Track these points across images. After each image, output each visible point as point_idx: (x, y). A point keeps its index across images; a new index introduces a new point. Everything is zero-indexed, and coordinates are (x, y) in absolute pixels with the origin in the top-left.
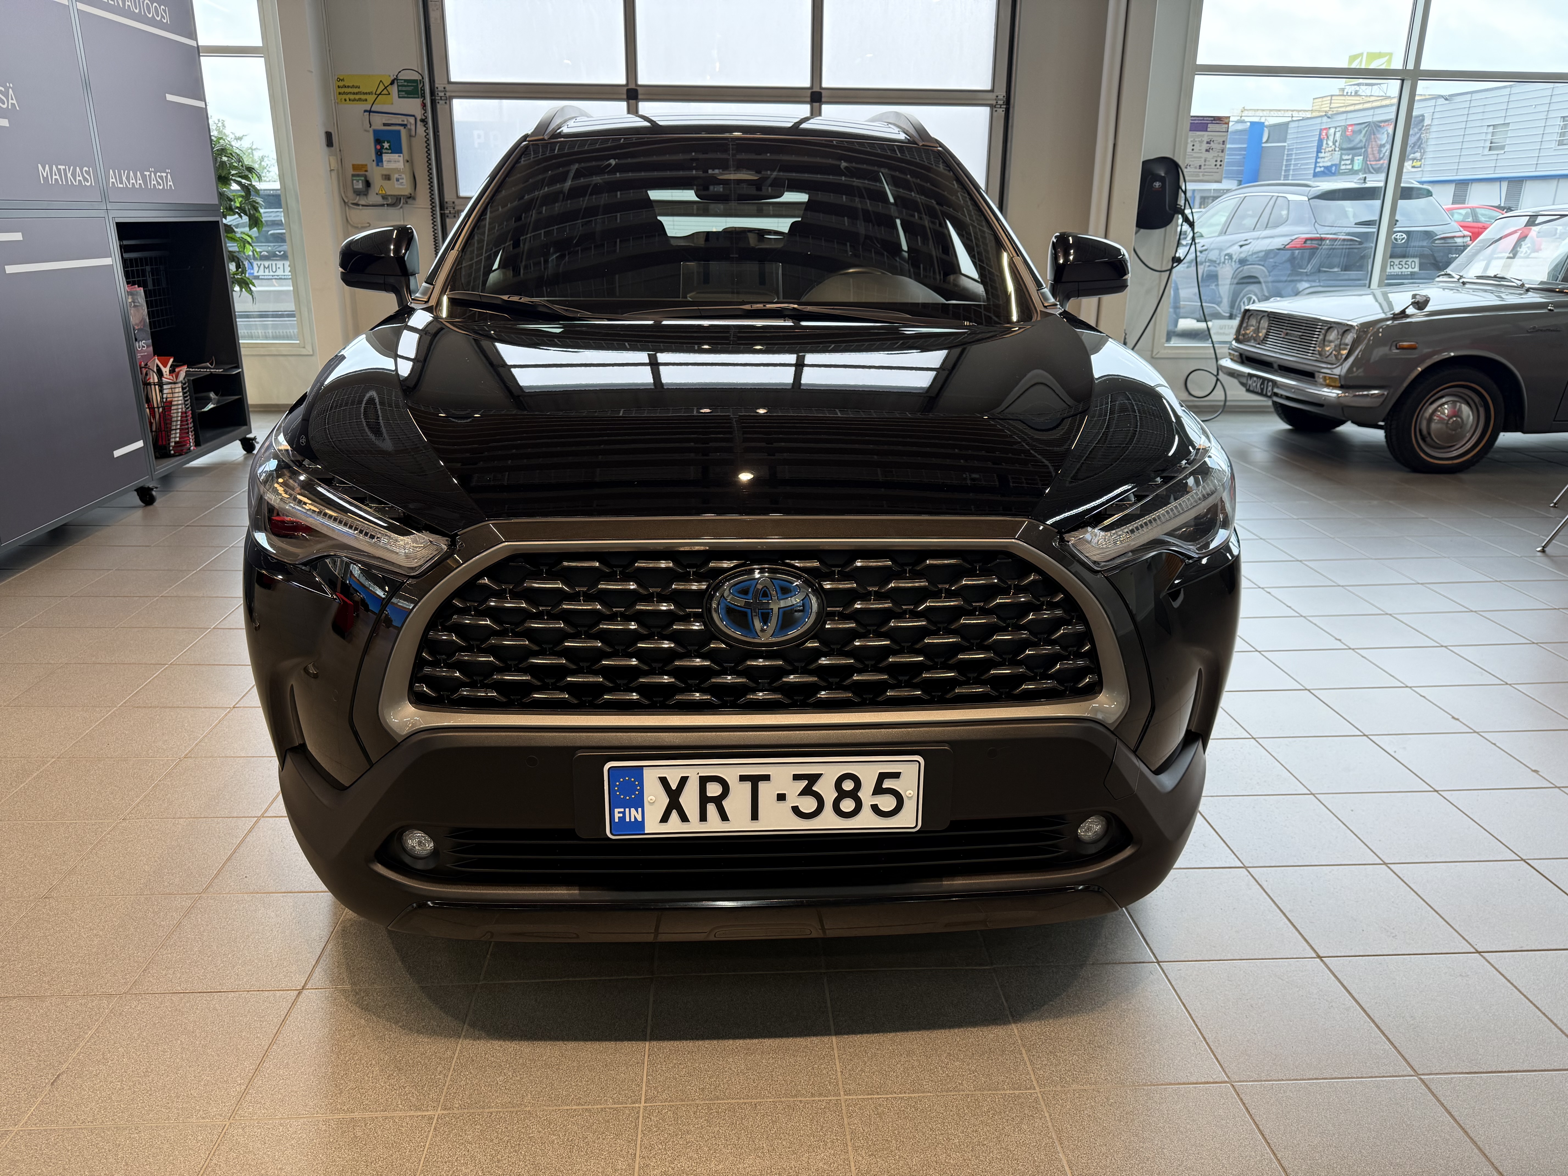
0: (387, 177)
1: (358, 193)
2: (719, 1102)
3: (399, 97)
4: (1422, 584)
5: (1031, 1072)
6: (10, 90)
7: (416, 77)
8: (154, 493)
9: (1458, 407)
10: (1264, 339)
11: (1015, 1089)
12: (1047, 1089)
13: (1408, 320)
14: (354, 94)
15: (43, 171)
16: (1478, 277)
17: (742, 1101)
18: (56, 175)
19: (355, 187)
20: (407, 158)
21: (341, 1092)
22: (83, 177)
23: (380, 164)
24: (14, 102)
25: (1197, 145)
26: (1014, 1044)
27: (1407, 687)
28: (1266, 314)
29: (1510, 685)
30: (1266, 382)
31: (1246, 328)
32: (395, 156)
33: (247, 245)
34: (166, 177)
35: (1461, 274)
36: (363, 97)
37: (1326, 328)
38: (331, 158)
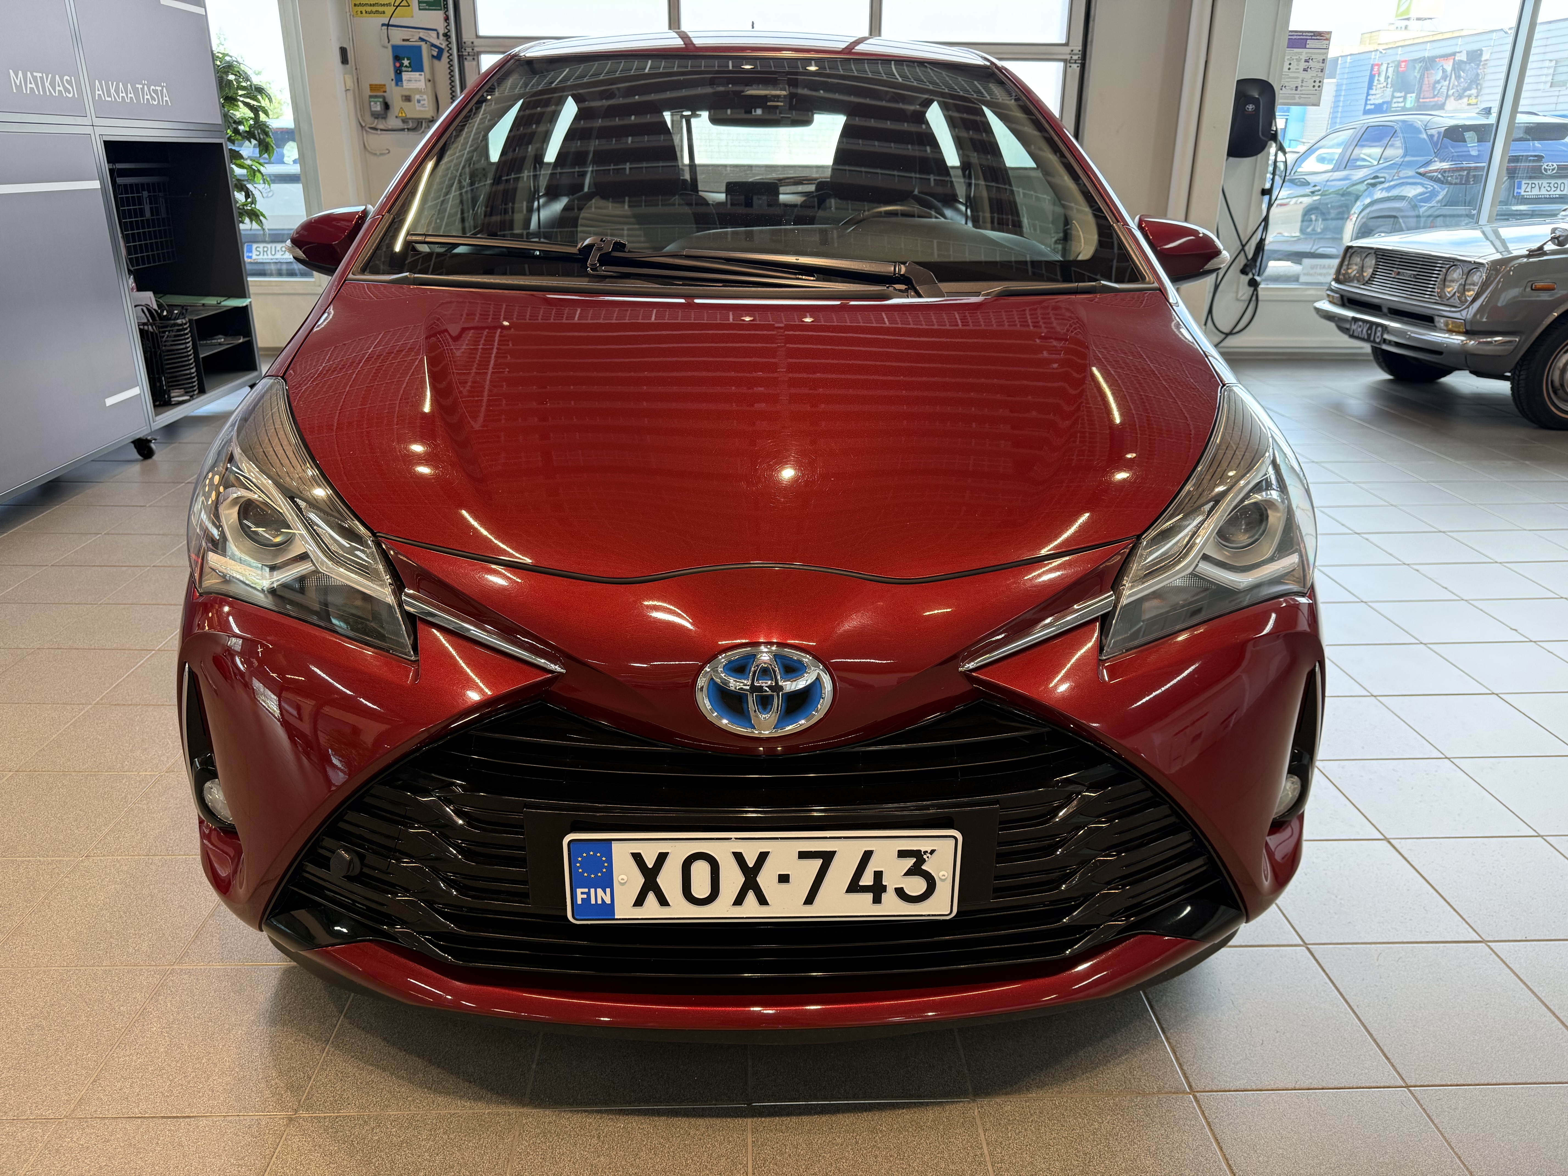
0: (408, 99)
1: (376, 116)
3: (420, 9)
8: (153, 445)
10: (1369, 280)
13: (1545, 258)
14: (371, 5)
15: (16, 78)
18: (30, 83)
19: (373, 109)
20: (429, 76)
22: (63, 87)
23: (399, 83)
25: (1294, 63)
28: (1373, 251)
31: (1348, 269)
32: (416, 75)
33: (258, 174)
34: (162, 91)
36: (381, 9)
37: (1448, 266)
38: (346, 76)
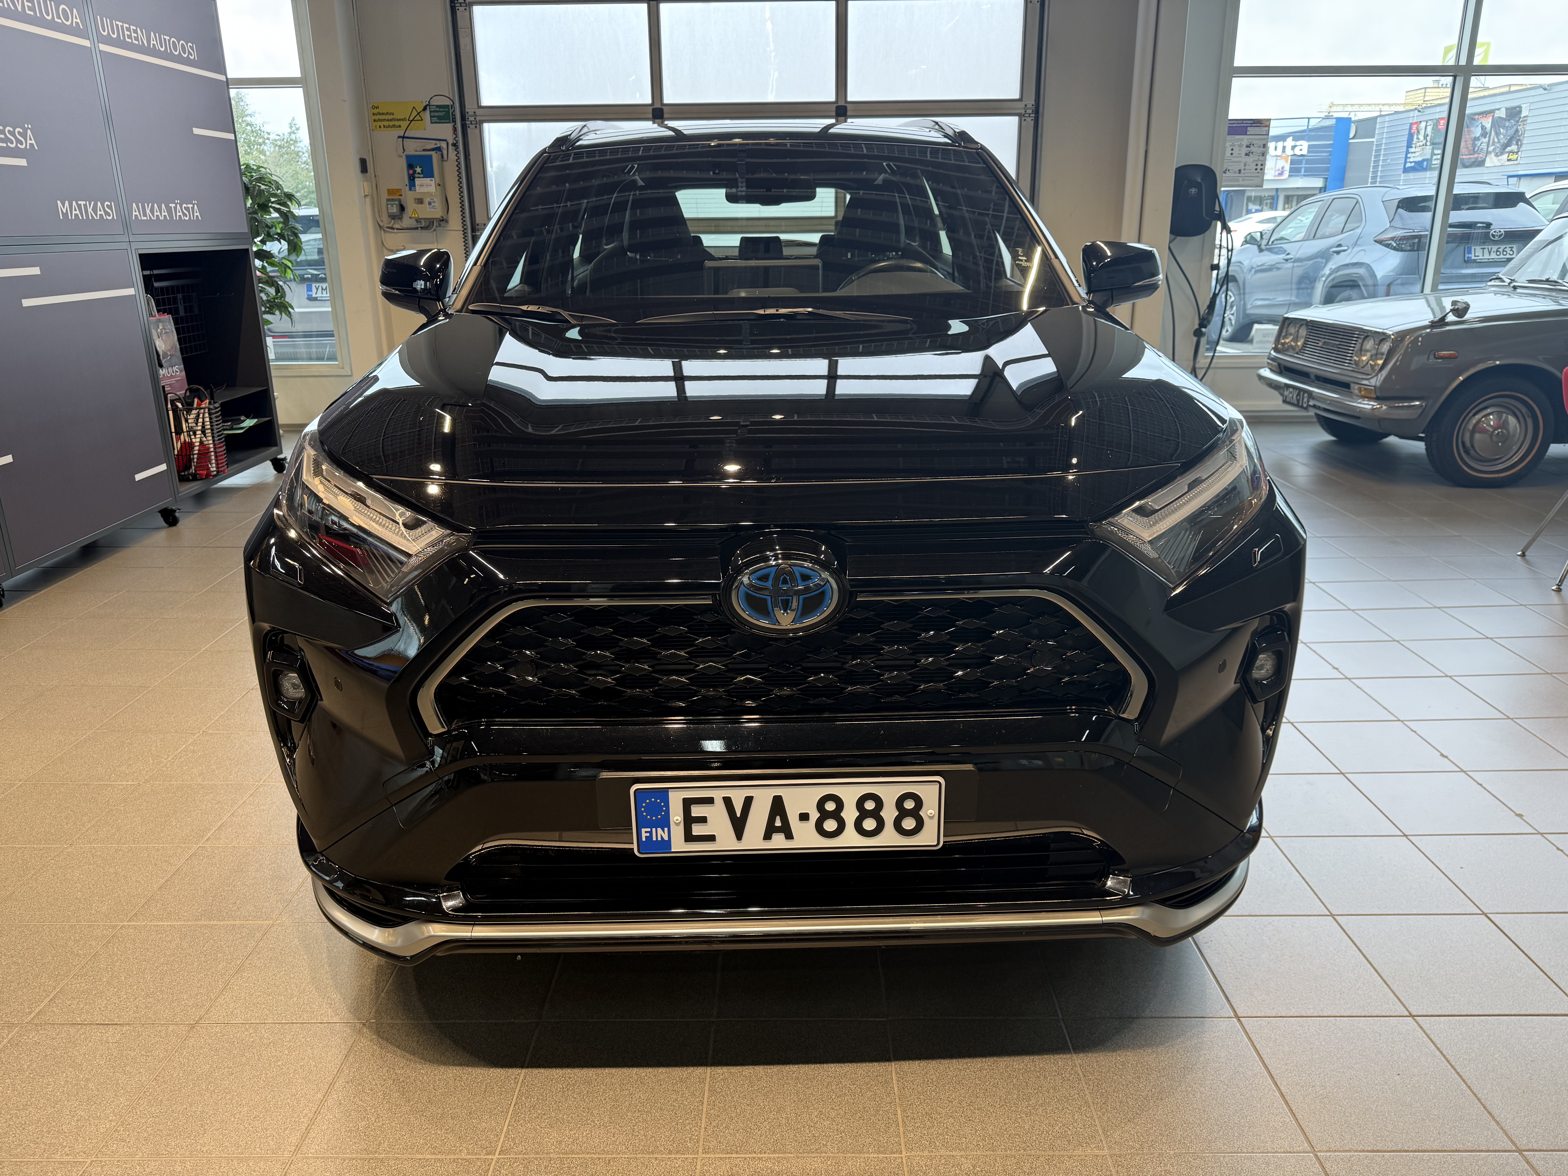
0: (420, 201)
1: (393, 217)
2: (574, 1156)
3: (432, 123)
4: (1439, 608)
5: (902, 1135)
6: (29, 132)
7: (448, 102)
8: (177, 514)
9: (1504, 418)
10: (1301, 349)
11: (880, 1152)
12: (913, 1153)
13: (1448, 328)
14: (388, 120)
15: (63, 207)
16: (1530, 281)
17: (597, 1156)
18: (75, 210)
19: (390, 211)
20: (437, 182)
21: (205, 1133)
22: (105, 211)
23: (413, 188)
24: (33, 142)
25: (1236, 149)
26: (890, 1103)
27: (1399, 720)
28: (1304, 322)
29: (1512, 719)
30: (1302, 393)
31: (1285, 337)
32: (427, 180)
33: (289, 271)
34: (193, 208)
35: (1512, 278)
36: (397, 123)
37: (1363, 337)
38: (365, 184)
